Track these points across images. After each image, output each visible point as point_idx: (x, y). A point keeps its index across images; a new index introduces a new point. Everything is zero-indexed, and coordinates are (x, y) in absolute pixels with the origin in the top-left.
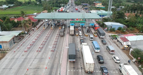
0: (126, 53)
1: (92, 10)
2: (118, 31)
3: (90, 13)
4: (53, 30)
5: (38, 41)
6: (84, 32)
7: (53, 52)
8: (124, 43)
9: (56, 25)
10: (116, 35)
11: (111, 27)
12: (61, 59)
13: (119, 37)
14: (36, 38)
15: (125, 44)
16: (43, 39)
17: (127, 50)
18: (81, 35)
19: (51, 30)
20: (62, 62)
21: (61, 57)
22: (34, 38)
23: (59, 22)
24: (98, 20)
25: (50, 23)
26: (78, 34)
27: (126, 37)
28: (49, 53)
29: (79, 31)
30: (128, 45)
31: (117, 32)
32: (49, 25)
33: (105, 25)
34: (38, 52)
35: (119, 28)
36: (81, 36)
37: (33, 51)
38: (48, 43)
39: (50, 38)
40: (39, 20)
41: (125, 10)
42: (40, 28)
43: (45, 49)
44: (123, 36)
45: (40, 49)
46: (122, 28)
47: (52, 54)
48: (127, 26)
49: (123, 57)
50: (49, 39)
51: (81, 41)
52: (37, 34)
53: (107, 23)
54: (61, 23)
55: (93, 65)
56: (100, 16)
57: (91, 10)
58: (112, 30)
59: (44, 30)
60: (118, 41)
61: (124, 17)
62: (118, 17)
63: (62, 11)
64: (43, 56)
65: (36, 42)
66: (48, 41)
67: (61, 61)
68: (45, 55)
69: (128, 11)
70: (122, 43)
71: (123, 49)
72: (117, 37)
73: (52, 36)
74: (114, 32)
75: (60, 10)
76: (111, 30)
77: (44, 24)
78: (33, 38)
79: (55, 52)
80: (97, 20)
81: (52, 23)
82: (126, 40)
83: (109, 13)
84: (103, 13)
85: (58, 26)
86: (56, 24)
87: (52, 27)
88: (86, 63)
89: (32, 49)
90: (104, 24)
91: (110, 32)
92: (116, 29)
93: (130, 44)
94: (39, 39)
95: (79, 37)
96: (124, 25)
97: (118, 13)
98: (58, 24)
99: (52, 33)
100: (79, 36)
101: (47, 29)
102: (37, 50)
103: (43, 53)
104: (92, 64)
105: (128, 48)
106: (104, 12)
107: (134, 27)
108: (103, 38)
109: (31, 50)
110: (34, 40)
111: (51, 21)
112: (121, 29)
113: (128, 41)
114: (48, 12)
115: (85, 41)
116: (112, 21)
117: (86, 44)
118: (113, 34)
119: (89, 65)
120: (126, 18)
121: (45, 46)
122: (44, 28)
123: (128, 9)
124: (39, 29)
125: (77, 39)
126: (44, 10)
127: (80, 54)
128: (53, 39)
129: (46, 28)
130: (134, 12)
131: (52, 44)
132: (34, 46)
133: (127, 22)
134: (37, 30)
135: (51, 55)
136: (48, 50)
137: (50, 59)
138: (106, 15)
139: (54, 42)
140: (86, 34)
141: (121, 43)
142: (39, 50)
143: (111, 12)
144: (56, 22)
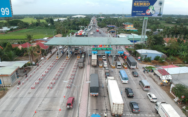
0: (165, 90)
1: (121, 34)
2: (155, 61)
3: (118, 38)
4: (70, 60)
5: (49, 74)
6: (110, 63)
7: (69, 89)
8: (163, 77)
9: (72, 53)
10: (153, 66)
11: (146, 56)
12: (80, 97)
13: (156, 69)
14: (47, 71)
15: (164, 79)
16: (56, 72)
17: (167, 86)
18: (107, 66)
19: (66, 61)
20: (81, 101)
21: (80, 96)
22: (44, 71)
23: (77, 49)
24: (129, 47)
25: (65, 51)
26: (102, 65)
27: (166, 69)
28: (64, 91)
29: (104, 61)
30: (168, 79)
31: (153, 63)
32: (63, 53)
33: (138, 53)
34: (49, 89)
35: (156, 57)
36: (106, 68)
37: (43, 87)
38: (62, 77)
39: (65, 70)
40: (51, 47)
41: (164, 33)
42: (52, 57)
43: (59, 85)
44: (161, 68)
45: (52, 84)
46: (161, 57)
47: (68, 91)
48: (166, 54)
49: (162, 95)
50: (63, 72)
51: (107, 74)
52: (48, 66)
53: (140, 51)
54: (80, 50)
55: (122, 106)
56: (132, 41)
57: (119, 34)
58: (147, 60)
59: (57, 59)
60: (155, 74)
61: (163, 43)
62: (155, 43)
63: (81, 36)
64: (56, 94)
65: (46, 76)
66: (62, 75)
67: (79, 100)
68: (58, 92)
69: (168, 35)
70: (161, 77)
71: (162, 85)
72: (153, 69)
73: (68, 68)
74: (149, 63)
75: (78, 33)
76: (145, 61)
77: (58, 52)
78: (43, 70)
79: (72, 89)
80: (127, 47)
81: (67, 51)
82: (165, 73)
83: (143, 38)
84: (134, 38)
85: (76, 54)
86: (73, 51)
87: (67, 56)
88: (113, 104)
89: (41, 84)
90: (136, 52)
91: (144, 63)
92: (152, 59)
93: (170, 78)
94: (50, 72)
95: (103, 69)
96: (163, 53)
97: (155, 38)
98: (76, 52)
99: (68, 64)
100: (103, 67)
101: (61, 58)
102: (48, 86)
103: (56, 91)
104: (121, 104)
105: (168, 83)
106: (136, 36)
107: (177, 56)
108: (134, 69)
109: (40, 86)
110: (44, 74)
111: (67, 49)
112: (158, 58)
113: (168, 74)
114: (63, 36)
115: (112, 74)
116: (147, 48)
117: (112, 78)
118: (148, 66)
119: (117, 105)
120: (165, 44)
121: (59, 81)
122: (58, 57)
123: (168, 33)
124: (50, 59)
125: (101, 72)
126: (58, 34)
127: (105, 91)
128: (69, 71)
129: (59, 57)
130: (176, 37)
131: (68, 79)
132: (44, 81)
133: (167, 49)
134: (48, 60)
135: (67, 93)
136: (62, 86)
137: (65, 98)
138: (139, 41)
139: (70, 75)
140: (113, 66)
141: (159, 77)
142: (51, 86)
143: (146, 37)
144: (74, 50)
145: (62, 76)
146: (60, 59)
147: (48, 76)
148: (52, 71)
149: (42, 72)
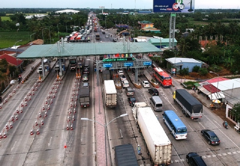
4: (63, 82)
5: (30, 108)
7: (71, 132)
9: (66, 69)
12: (94, 144)
14: (23, 103)
15: (215, 98)
16: (42, 104)
19: (57, 82)
20: (98, 151)
21: (94, 141)
22: (18, 104)
26: (120, 85)
28: (62, 136)
29: (122, 78)
30: (220, 98)
32: (50, 70)
34: (34, 135)
36: (129, 89)
37: (22, 134)
38: (55, 112)
39: (57, 98)
42: (29, 79)
43: (51, 126)
45: (38, 127)
46: (200, 67)
47: (70, 136)
50: (56, 103)
51: (131, 99)
52: (26, 94)
53: (173, 60)
57: (136, 37)
59: (39, 82)
64: (49, 144)
65: (25, 114)
66: (54, 107)
67: (94, 149)
68: (52, 140)
71: (212, 107)
73: (62, 94)
76: (181, 73)
78: (16, 102)
79: (76, 131)
80: (151, 55)
81: (57, 66)
82: (215, 90)
84: (161, 42)
86: (67, 66)
87: (59, 74)
88: (156, 146)
89: (18, 129)
92: (190, 70)
93: (223, 96)
94: (32, 104)
95: (124, 90)
99: (61, 89)
101: (47, 79)
102: (31, 131)
103: (47, 138)
104: (168, 146)
105: (220, 104)
109: (16, 132)
110: (19, 108)
113: (219, 91)
117: (143, 104)
120: (203, 49)
121: (50, 119)
122: (41, 78)
124: (27, 81)
125: (121, 96)
128: (65, 100)
129: (44, 77)
131: (66, 114)
132: (21, 123)
134: (24, 85)
135: (69, 140)
136: (57, 128)
137: (68, 149)
138: (165, 46)
139: (68, 107)
142: (37, 130)
145: (53, 110)
146: (46, 81)
147: (28, 112)
148: (33, 102)
149: (16, 107)
